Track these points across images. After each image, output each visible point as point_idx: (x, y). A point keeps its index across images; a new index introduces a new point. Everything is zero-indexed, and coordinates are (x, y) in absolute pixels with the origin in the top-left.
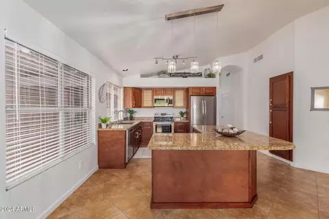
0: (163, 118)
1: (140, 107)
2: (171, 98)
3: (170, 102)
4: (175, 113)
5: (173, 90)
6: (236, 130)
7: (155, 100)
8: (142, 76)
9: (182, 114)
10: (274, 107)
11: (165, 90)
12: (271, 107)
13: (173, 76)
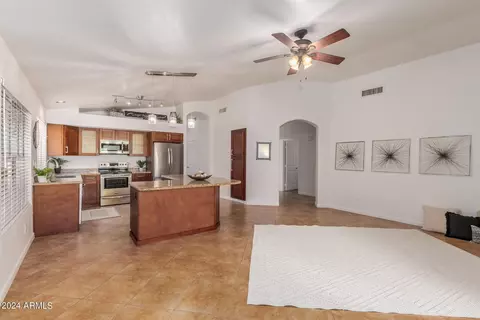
0: (113, 169)
1: (76, 154)
2: (127, 143)
3: (126, 148)
4: (130, 163)
5: (130, 133)
6: (205, 175)
7: (103, 145)
8: (82, 110)
9: (141, 164)
10: (234, 157)
11: (117, 133)
12: (233, 157)
13: (130, 115)
